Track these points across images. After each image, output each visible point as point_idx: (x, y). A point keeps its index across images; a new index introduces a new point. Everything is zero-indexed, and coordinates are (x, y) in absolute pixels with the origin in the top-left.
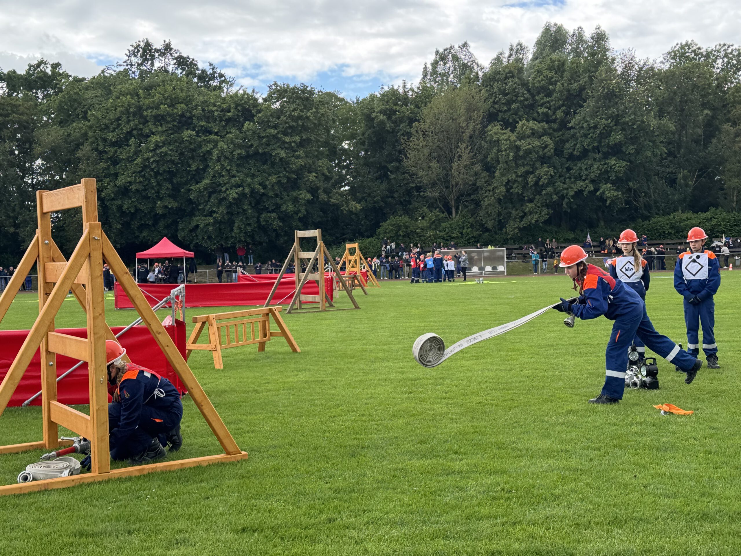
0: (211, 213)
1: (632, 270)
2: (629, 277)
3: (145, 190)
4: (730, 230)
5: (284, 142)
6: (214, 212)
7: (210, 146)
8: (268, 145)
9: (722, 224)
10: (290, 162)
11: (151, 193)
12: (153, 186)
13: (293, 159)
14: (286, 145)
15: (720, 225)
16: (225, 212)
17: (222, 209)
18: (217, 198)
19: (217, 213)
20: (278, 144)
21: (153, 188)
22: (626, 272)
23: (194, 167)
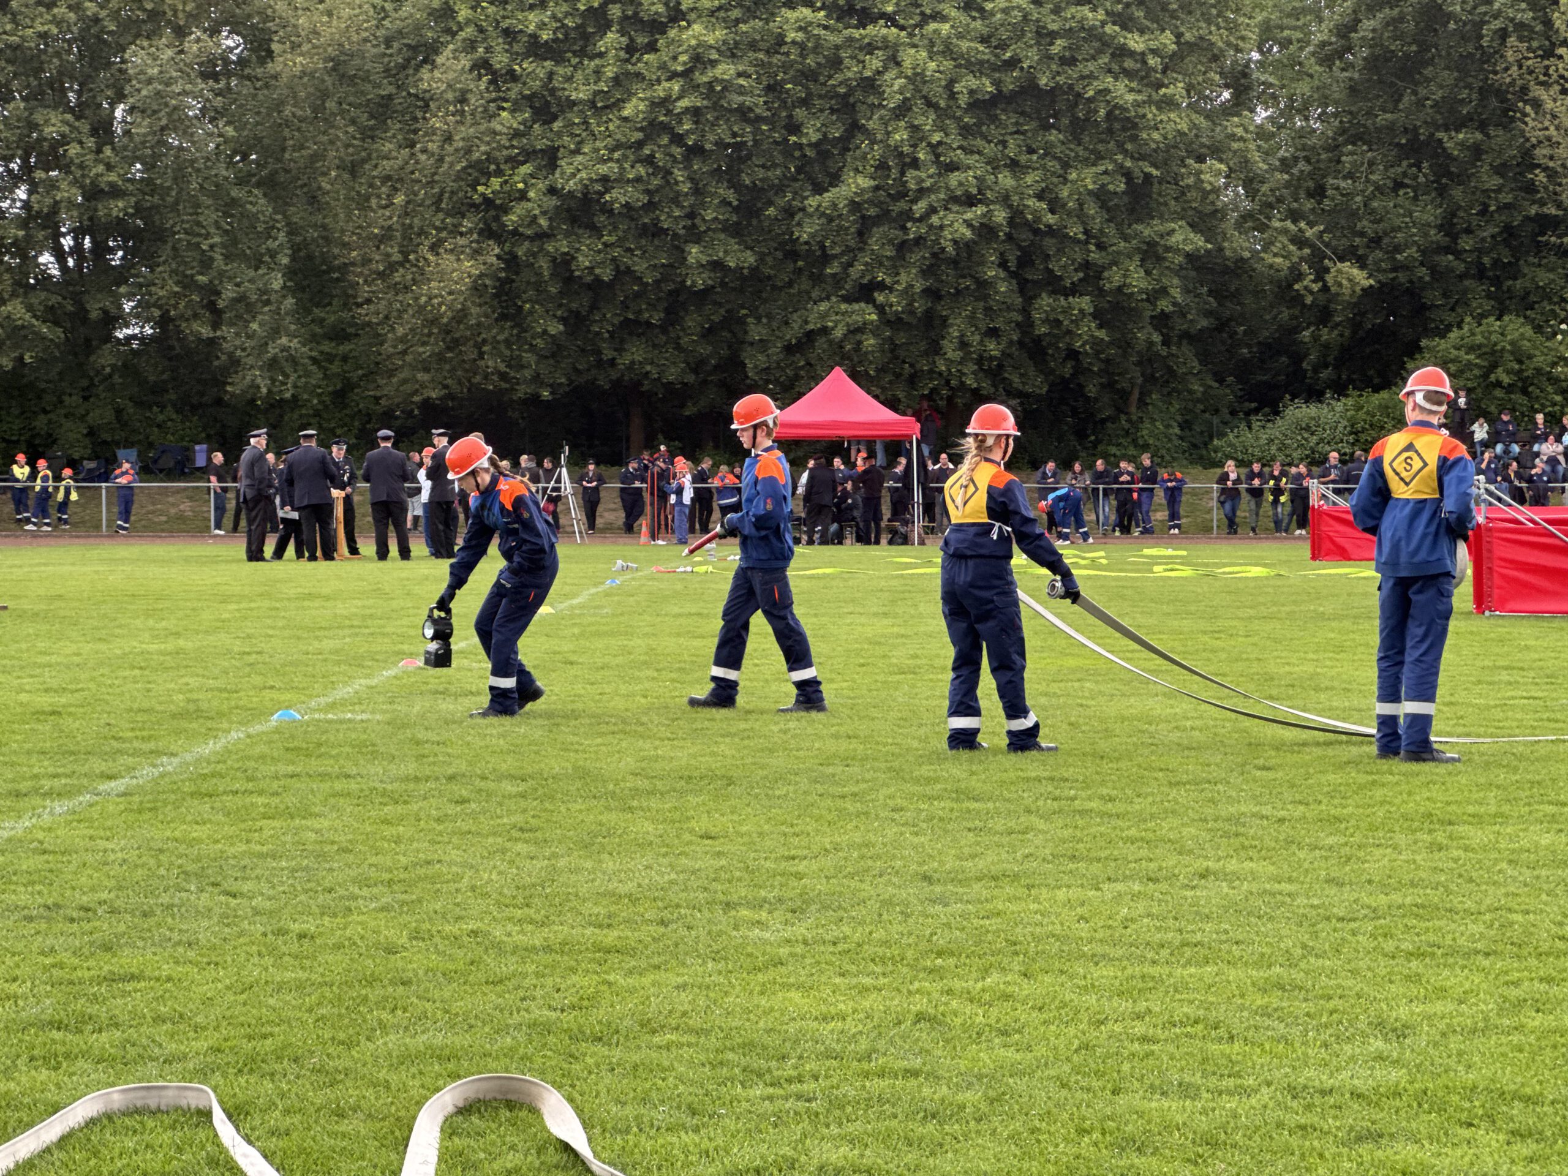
0: (866, 292)
3: (651, 206)
5: (1123, 52)
6: (882, 286)
7: (874, 63)
8: (1072, 62)
10: (1142, 123)
11: (670, 218)
12: (678, 194)
13: (1151, 112)
14: (1129, 64)
16: (918, 287)
17: (909, 278)
18: (891, 242)
19: (891, 289)
20: (1104, 59)
21: (676, 201)
23: (811, 134)
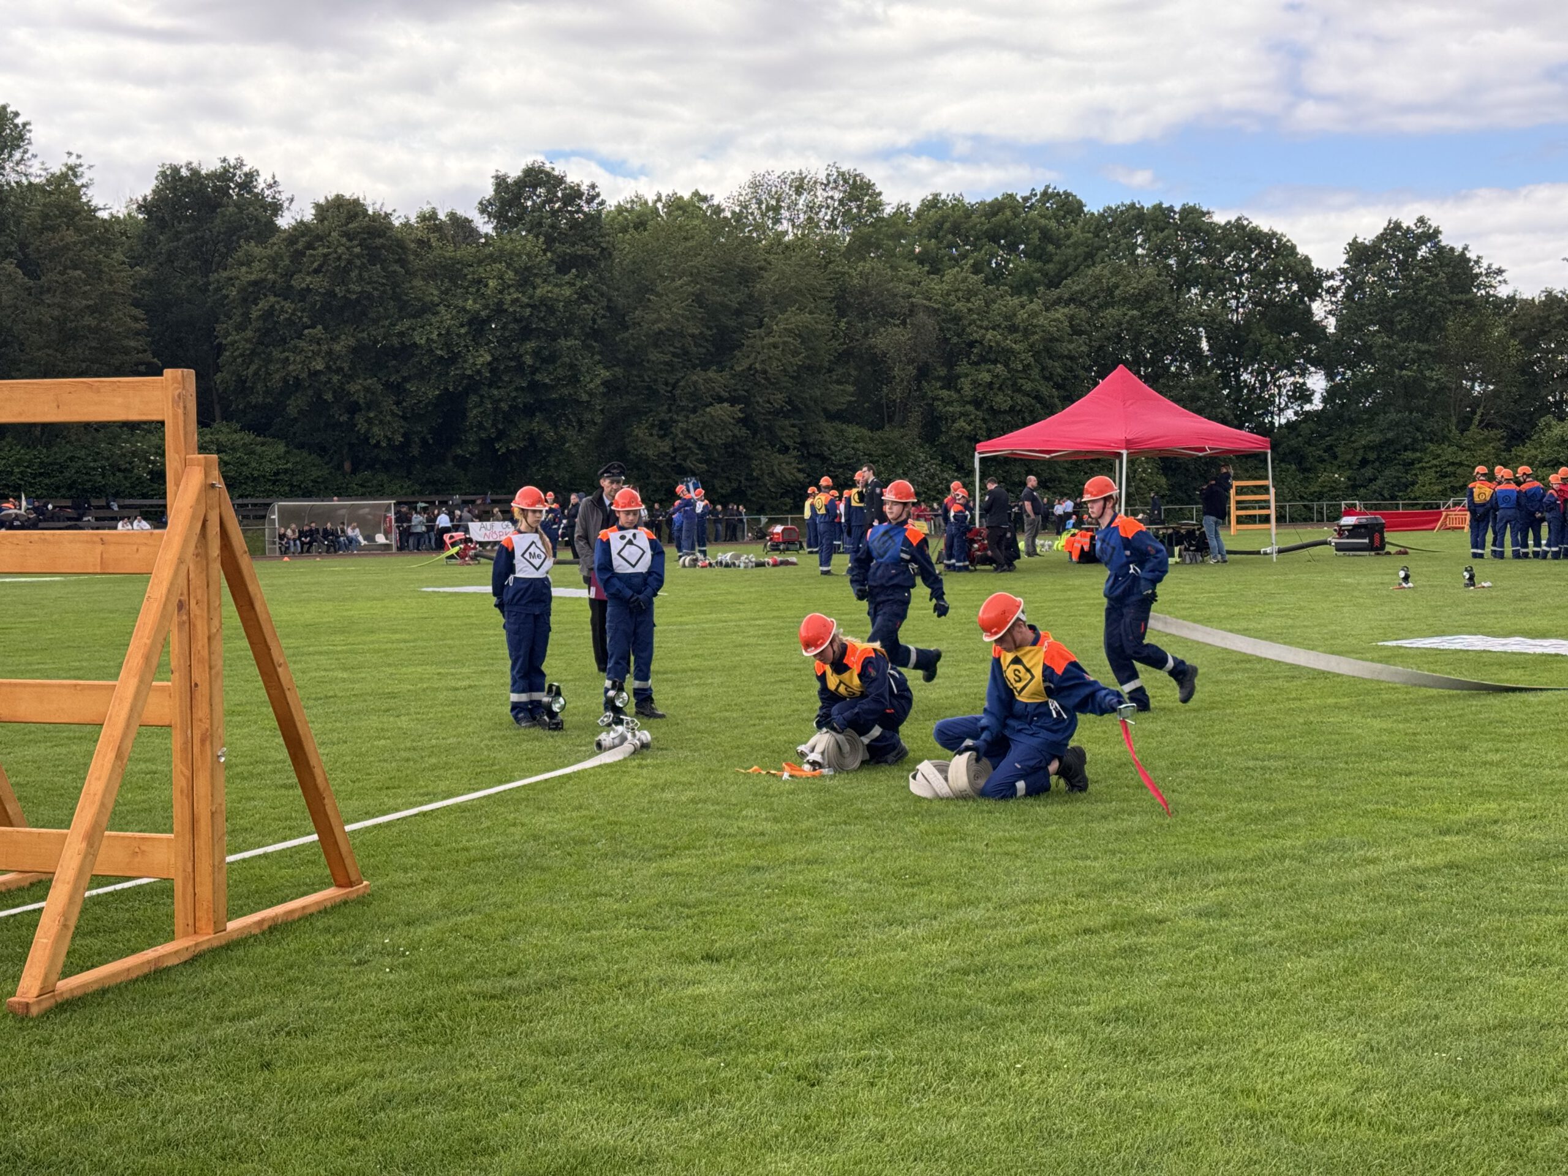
1: (539, 556)
2: (537, 569)
4: (31, 485)
9: (16, 470)
15: (12, 473)
22: (531, 560)
